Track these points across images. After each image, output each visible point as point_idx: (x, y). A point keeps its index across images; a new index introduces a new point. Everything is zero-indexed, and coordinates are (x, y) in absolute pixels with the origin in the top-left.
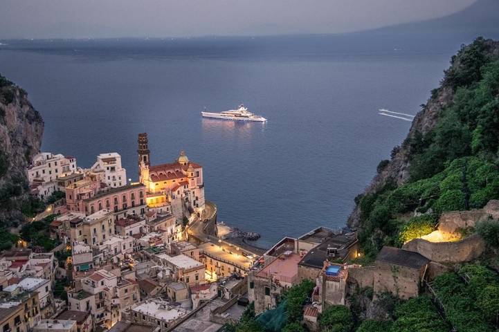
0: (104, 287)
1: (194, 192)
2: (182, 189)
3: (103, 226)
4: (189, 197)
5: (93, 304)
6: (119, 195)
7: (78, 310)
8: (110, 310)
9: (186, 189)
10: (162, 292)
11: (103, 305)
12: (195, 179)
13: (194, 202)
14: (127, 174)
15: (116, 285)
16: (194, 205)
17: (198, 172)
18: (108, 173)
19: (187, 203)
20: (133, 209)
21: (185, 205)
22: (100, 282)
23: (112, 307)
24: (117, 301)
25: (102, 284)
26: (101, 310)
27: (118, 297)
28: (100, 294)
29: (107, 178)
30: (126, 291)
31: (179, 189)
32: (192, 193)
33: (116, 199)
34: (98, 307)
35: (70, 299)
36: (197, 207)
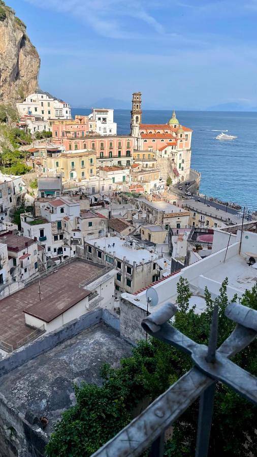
0: (64, 215)
1: (180, 155)
2: (169, 149)
3: (83, 162)
4: (175, 159)
5: (48, 234)
6: (106, 142)
7: (30, 238)
8: (69, 244)
9: (174, 151)
10: (135, 234)
11: (61, 237)
12: (184, 141)
13: (180, 164)
14: (117, 127)
15: (79, 216)
16: (180, 168)
17: (187, 135)
18: (99, 123)
19: (173, 165)
20: (119, 159)
21: (171, 166)
22: (59, 209)
23: (72, 242)
24: (78, 235)
25: (62, 211)
26: (59, 244)
27: (80, 231)
28: (59, 223)
29: (98, 128)
30: (90, 224)
31: (166, 149)
32: (178, 155)
33: (102, 144)
34: (56, 238)
35: (23, 224)
36: (183, 169)
